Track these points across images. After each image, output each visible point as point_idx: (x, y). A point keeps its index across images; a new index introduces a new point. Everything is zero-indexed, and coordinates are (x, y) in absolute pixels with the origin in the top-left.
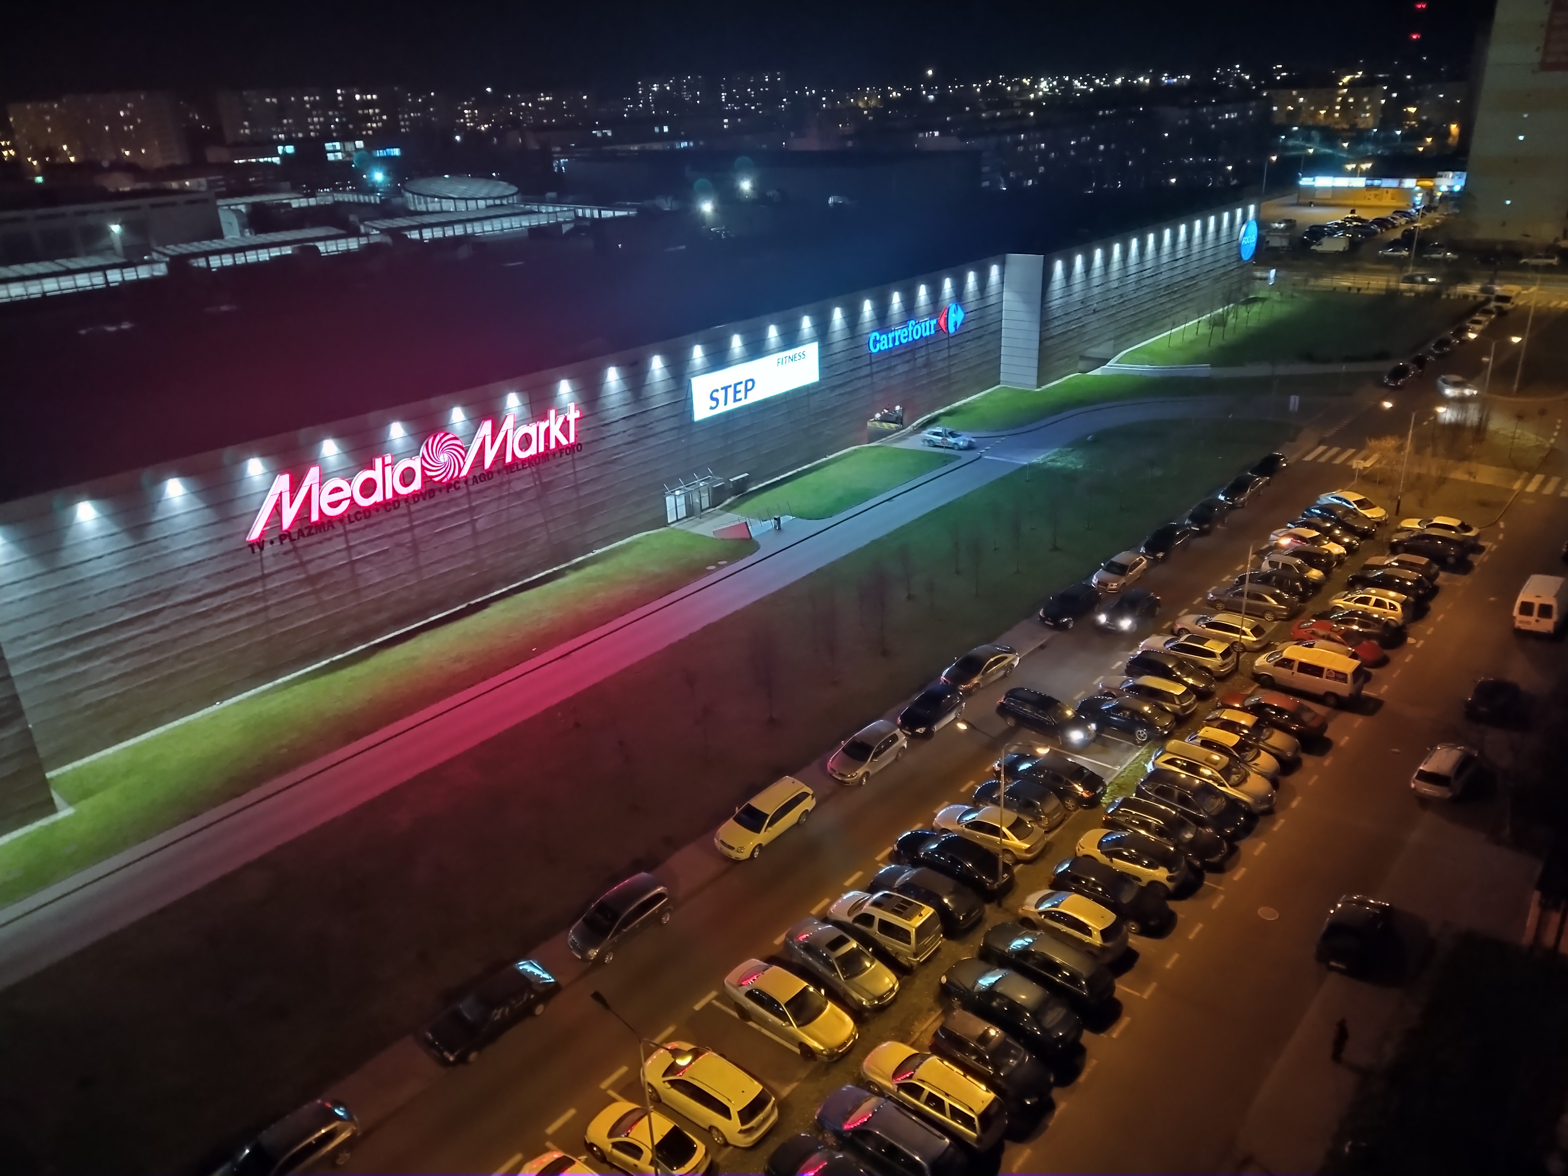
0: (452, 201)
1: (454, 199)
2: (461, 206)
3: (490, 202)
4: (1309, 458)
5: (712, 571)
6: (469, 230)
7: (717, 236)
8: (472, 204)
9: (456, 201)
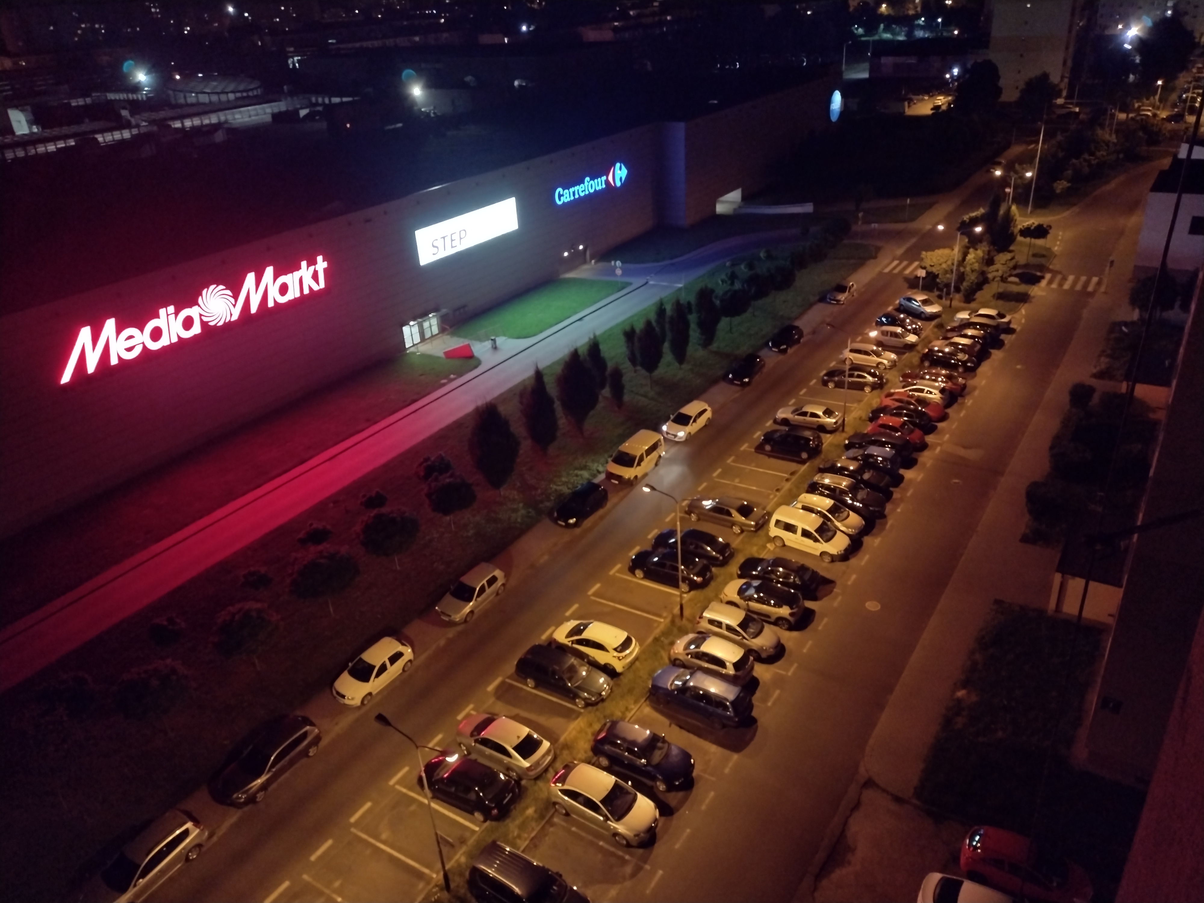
0: (207, 95)
1: (208, 93)
2: (214, 98)
3: (239, 95)
4: (887, 270)
5: (444, 385)
6: (223, 118)
7: (427, 115)
8: (223, 98)
9: (210, 95)
